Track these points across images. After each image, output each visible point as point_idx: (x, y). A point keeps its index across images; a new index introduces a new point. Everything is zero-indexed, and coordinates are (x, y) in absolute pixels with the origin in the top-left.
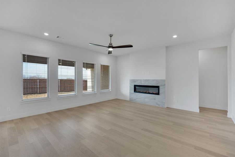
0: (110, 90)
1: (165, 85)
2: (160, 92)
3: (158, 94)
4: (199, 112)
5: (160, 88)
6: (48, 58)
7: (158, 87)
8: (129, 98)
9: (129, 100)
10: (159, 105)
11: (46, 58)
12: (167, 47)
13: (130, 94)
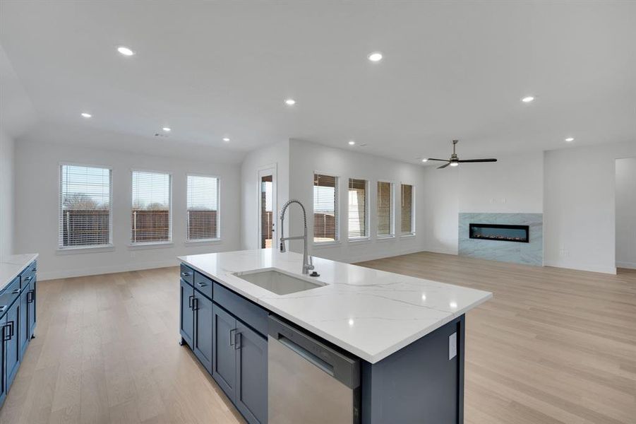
0: (414, 234)
1: (541, 224)
2: (531, 237)
3: (527, 240)
4: (615, 273)
5: (530, 229)
6: (337, 177)
7: (526, 228)
8: (457, 250)
9: (457, 254)
10: (528, 262)
11: (333, 178)
12: (546, 152)
13: (460, 241)
